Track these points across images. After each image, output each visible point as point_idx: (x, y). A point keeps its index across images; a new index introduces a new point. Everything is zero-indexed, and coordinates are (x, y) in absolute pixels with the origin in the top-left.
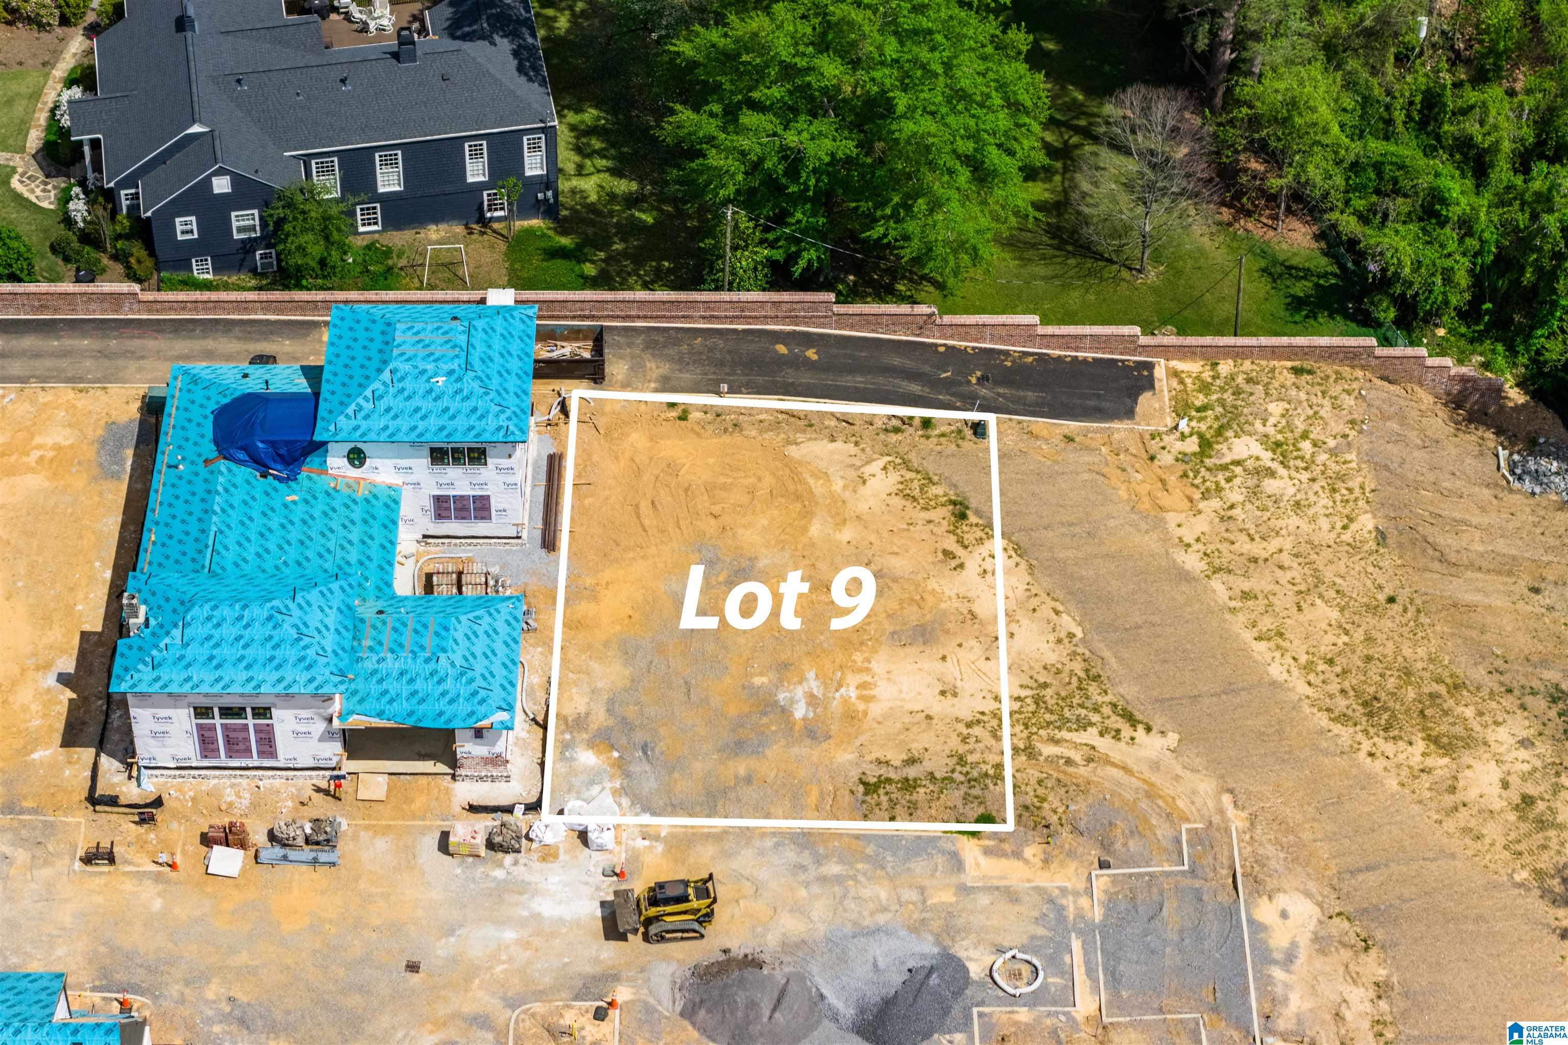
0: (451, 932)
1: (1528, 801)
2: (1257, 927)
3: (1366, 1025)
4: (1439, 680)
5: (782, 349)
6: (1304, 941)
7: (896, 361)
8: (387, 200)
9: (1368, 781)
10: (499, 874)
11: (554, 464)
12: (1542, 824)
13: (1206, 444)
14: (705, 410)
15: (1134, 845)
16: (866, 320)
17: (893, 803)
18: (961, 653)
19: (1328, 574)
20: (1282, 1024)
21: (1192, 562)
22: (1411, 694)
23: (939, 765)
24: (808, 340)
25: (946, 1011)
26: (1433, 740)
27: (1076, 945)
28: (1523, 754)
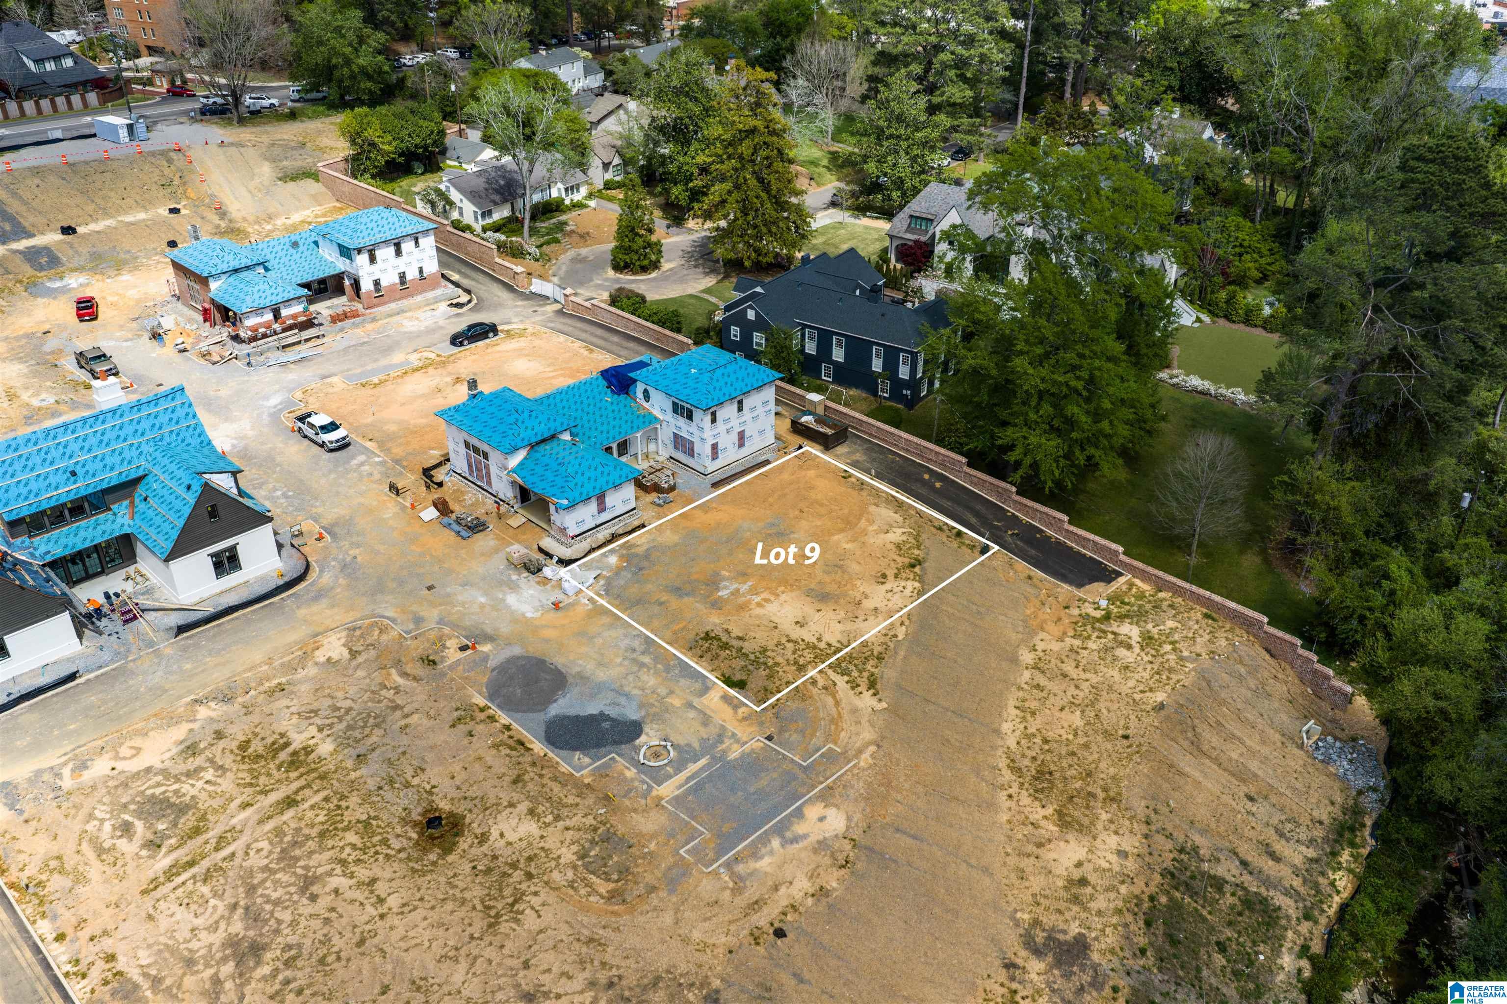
0: (465, 586)
1: (1083, 882)
2: (799, 814)
4: (1106, 790)
5: (926, 476)
6: (813, 838)
10: (512, 577)
12: (1076, 899)
13: (1107, 617)
14: (858, 479)
15: (795, 737)
16: (979, 483)
18: (831, 614)
22: (1078, 784)
26: (1060, 813)
27: (703, 762)
28: (1113, 858)
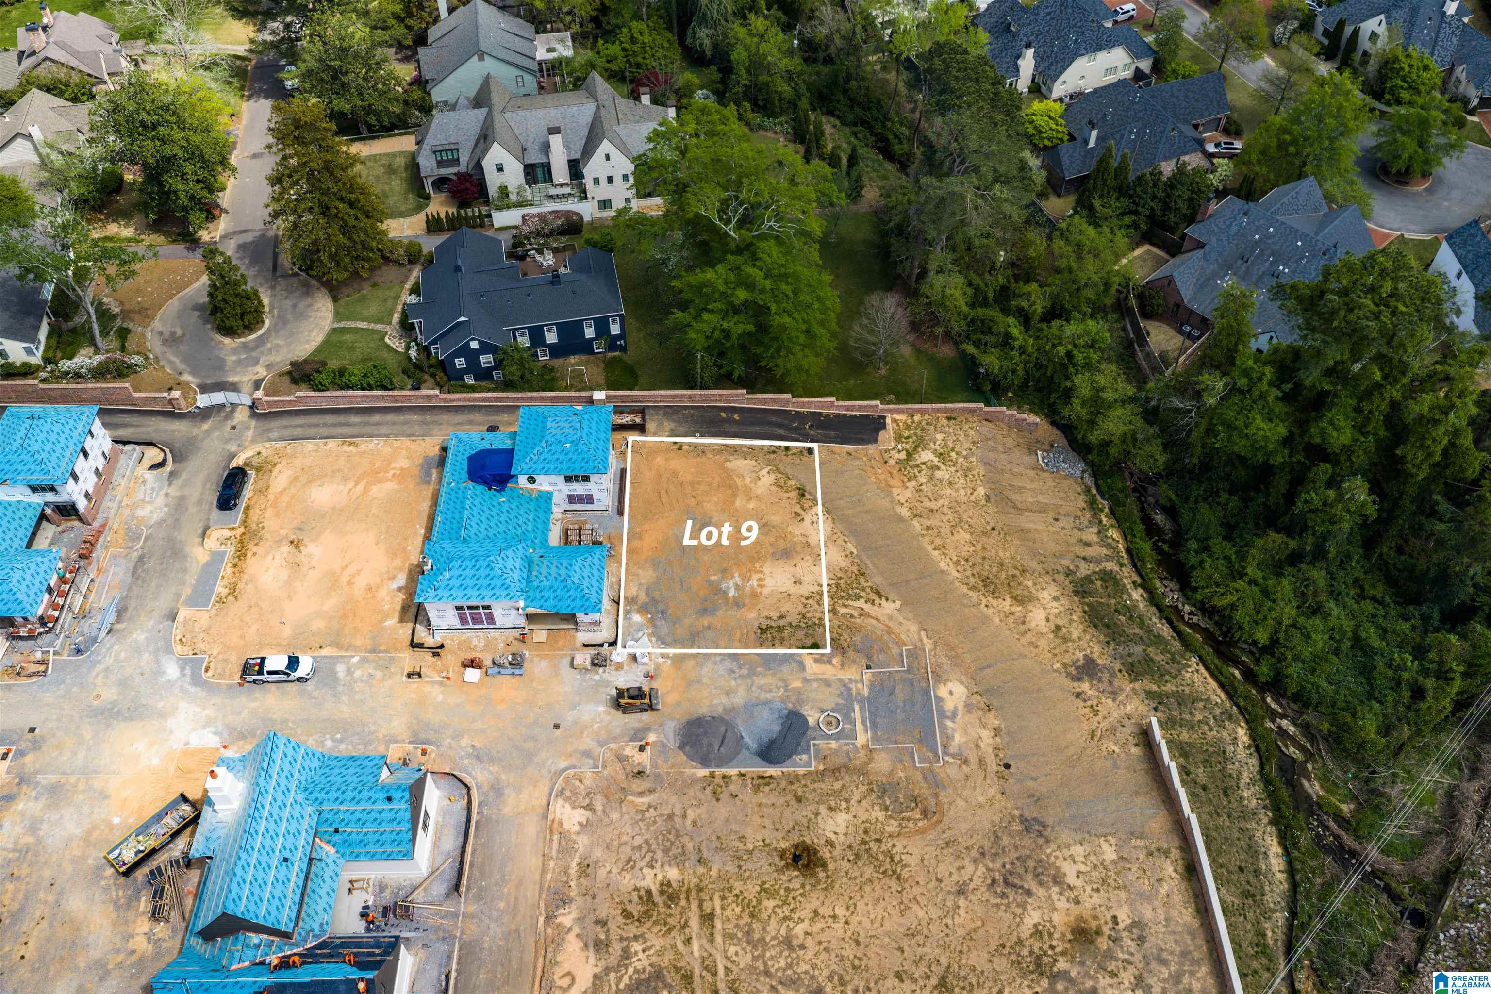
0: (574, 708)
1: (1058, 628)
2: (939, 699)
3: (990, 750)
4: (1016, 568)
5: (723, 415)
6: (960, 706)
7: (773, 419)
8: (551, 346)
9: (986, 619)
10: (597, 677)
11: (623, 471)
12: (1065, 640)
13: (909, 455)
14: (690, 445)
15: (882, 657)
16: (760, 401)
17: (773, 638)
18: (803, 563)
19: (965, 517)
20: (952, 750)
21: (904, 512)
22: (1003, 575)
23: (793, 618)
24: (734, 410)
25: (798, 744)
26: (1014, 598)
27: (857, 708)
28: (1055, 604)
